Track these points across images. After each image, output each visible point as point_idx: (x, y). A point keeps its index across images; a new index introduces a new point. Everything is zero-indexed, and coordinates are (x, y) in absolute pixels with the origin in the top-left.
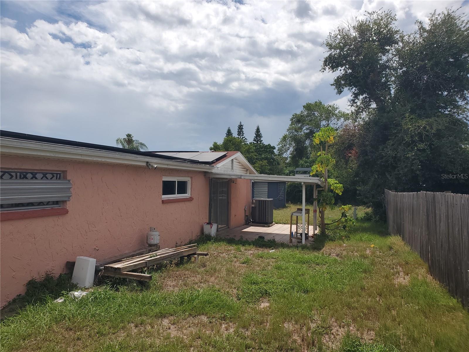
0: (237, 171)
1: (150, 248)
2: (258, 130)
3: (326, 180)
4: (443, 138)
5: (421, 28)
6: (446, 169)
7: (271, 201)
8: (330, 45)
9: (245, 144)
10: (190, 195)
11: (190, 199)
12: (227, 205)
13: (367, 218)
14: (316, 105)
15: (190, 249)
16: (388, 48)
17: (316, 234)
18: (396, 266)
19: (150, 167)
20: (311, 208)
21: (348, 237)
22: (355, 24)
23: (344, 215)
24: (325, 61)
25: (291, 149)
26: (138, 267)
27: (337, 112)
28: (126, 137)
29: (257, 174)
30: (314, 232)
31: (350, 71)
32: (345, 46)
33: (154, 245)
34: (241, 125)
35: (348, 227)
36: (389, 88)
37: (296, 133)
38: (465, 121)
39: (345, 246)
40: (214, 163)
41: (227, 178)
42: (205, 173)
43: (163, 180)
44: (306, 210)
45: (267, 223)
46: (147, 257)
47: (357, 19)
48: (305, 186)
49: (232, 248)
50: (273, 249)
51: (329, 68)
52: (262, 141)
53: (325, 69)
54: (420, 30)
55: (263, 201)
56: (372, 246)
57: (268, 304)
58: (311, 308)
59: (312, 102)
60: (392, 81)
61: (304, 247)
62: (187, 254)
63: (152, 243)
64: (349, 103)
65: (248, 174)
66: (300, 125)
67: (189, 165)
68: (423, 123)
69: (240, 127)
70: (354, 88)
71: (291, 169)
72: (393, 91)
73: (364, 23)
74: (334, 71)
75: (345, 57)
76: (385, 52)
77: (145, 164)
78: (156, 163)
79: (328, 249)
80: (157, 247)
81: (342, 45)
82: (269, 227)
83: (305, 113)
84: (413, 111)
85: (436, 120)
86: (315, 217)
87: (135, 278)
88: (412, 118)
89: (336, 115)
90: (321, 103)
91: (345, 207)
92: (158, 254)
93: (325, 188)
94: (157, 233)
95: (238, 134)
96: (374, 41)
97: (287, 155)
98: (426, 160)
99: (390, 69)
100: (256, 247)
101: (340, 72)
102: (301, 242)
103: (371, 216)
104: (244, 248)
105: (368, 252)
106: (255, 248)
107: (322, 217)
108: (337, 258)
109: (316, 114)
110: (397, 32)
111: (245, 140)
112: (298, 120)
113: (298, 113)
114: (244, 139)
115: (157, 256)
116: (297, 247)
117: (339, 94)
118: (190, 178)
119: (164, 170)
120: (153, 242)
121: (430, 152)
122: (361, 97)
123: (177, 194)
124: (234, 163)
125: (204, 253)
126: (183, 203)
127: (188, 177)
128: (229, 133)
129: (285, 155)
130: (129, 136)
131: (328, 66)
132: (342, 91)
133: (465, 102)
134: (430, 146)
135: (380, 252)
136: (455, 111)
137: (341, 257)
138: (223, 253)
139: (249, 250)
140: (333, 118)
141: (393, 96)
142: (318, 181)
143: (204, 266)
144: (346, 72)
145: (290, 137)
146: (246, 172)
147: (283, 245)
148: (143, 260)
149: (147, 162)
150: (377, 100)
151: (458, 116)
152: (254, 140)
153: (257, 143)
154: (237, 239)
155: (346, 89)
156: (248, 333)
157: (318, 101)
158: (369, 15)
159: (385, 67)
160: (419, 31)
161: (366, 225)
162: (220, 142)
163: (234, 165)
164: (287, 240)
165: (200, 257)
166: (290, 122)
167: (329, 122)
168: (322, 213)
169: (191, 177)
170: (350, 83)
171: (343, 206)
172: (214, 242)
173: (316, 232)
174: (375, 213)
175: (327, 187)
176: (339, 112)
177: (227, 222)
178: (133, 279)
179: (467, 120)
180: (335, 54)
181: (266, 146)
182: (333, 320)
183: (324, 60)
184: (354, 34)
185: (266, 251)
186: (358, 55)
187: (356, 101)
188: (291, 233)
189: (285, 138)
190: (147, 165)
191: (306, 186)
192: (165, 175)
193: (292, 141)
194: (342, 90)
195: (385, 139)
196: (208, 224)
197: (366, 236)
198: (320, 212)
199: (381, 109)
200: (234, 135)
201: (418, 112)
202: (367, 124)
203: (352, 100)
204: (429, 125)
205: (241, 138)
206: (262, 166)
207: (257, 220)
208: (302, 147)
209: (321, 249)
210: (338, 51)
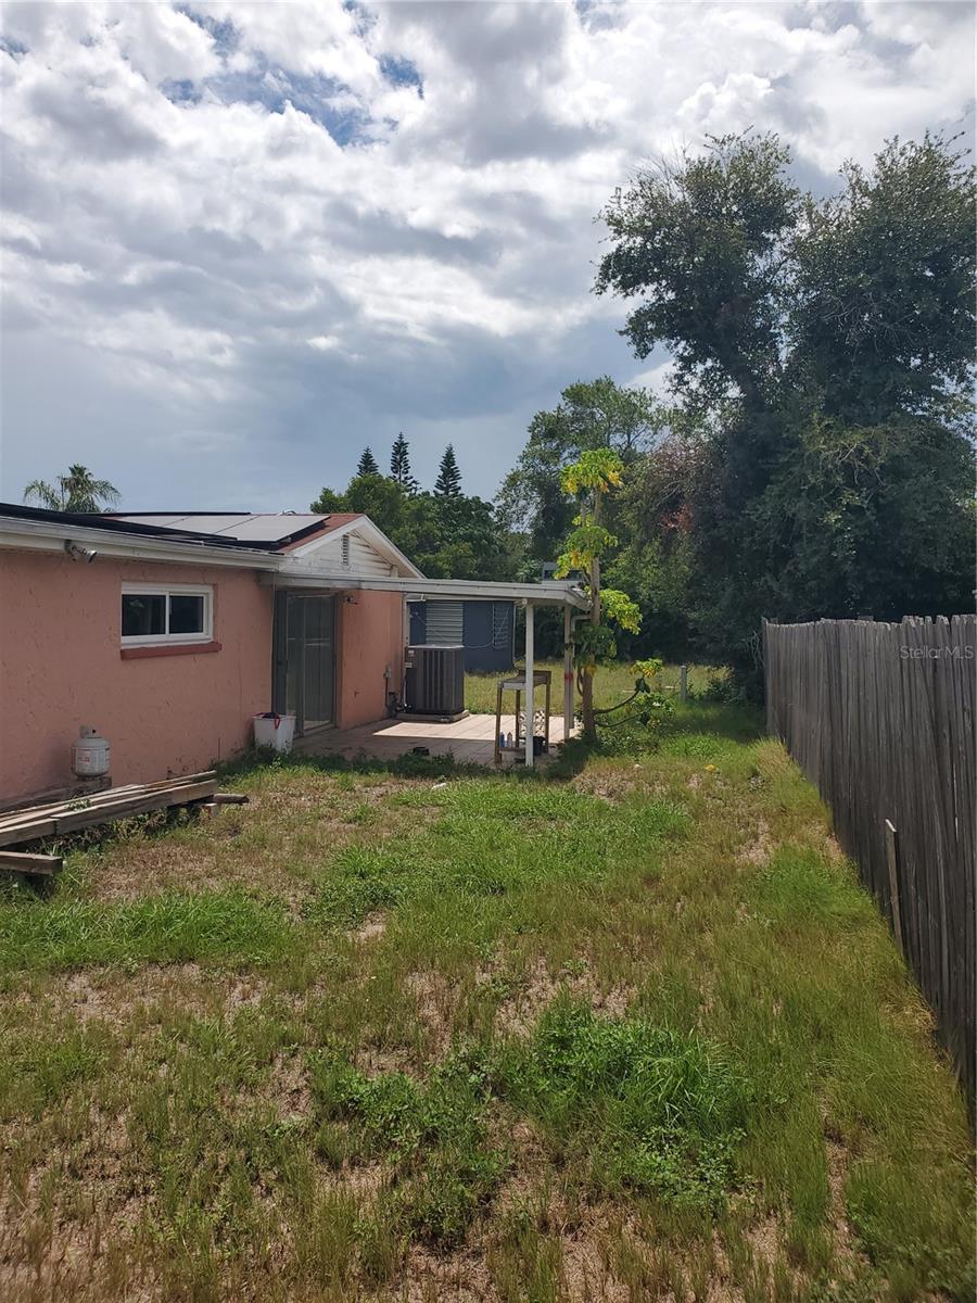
0: (362, 568)
1: (81, 784)
2: (449, 459)
3: (595, 593)
4: (907, 478)
5: (857, 183)
6: (915, 560)
7: (456, 651)
8: (618, 223)
9: (412, 497)
10: (210, 636)
11: (213, 648)
12: (331, 665)
13: (716, 696)
14: (598, 389)
15: (195, 787)
16: (771, 236)
17: (573, 738)
18: (758, 818)
19: (77, 556)
20: (557, 672)
21: (653, 747)
22: (682, 167)
23: (641, 686)
24: (606, 267)
25: (533, 512)
26: (29, 837)
27: (651, 410)
28: (69, 475)
29: (421, 578)
30: (567, 733)
31: (671, 295)
32: (657, 227)
33: (93, 777)
34: (403, 444)
35: (656, 718)
36: (773, 345)
37: (543, 468)
38: (964, 435)
39: (639, 770)
40: (287, 544)
41: (328, 589)
42: (259, 574)
43: (125, 593)
44: (536, 673)
45: (447, 712)
46: (60, 811)
47: (687, 156)
48: (531, 610)
49: (331, 781)
50: (441, 781)
51: (616, 287)
52: (460, 488)
53: (604, 288)
54: (854, 190)
55: (436, 651)
56: (710, 767)
57: (380, 928)
58: (492, 932)
59: (589, 378)
60: (782, 326)
61: (525, 774)
62: (184, 799)
63: (86, 771)
64: (668, 385)
65: (395, 578)
66: (554, 445)
67: (207, 550)
68: (855, 439)
69: (400, 450)
70: (683, 343)
71: (534, 564)
72: (784, 353)
73: (706, 165)
74: (627, 294)
75: (659, 256)
76: (764, 246)
77: (59, 547)
78: (95, 545)
79: (591, 777)
80: (103, 782)
81: (650, 224)
82: (451, 722)
83: (568, 413)
84: (830, 407)
85: (887, 432)
86: (569, 693)
87: (13, 868)
88: (828, 426)
89: (649, 418)
90: (611, 384)
91: (644, 664)
92: (92, 800)
93: (593, 616)
94: (103, 743)
95: (392, 468)
96: (732, 217)
97: (523, 527)
98: (865, 536)
99: (776, 293)
100: (397, 775)
101: (645, 296)
102: (524, 761)
103: (725, 690)
104: (364, 779)
105: (693, 784)
106: (393, 780)
107: (587, 694)
108: (607, 800)
109: (599, 414)
110: (792, 193)
111: (414, 485)
112: (549, 431)
113: (551, 410)
114: (409, 482)
115: (89, 805)
116: (508, 775)
117: (643, 358)
118: (211, 587)
119: (126, 564)
120: (87, 767)
121: (874, 518)
122: (699, 368)
123: (170, 632)
124: (351, 546)
125: (235, 798)
126: (189, 658)
127: (205, 584)
128: (367, 463)
129: (514, 528)
130: (78, 470)
131: (613, 281)
132: (650, 350)
133: (963, 385)
134: (874, 500)
135: (725, 784)
136: (941, 408)
137: (619, 799)
138: (301, 795)
139: (375, 786)
140: (640, 427)
141: (784, 366)
142: (564, 593)
143: (236, 831)
144: (661, 298)
145: (528, 478)
146: (388, 573)
147: (472, 770)
148: (48, 816)
149: (68, 542)
150: (740, 377)
151: (948, 421)
152: (439, 486)
153: (447, 493)
154: (349, 757)
155: (659, 345)
156: (301, 1006)
157: (603, 378)
158: (717, 147)
159: (763, 287)
160: (851, 192)
161: (711, 712)
162: (341, 488)
163: (351, 553)
164: (486, 758)
165: (226, 809)
166: (528, 437)
167: (632, 437)
168: (586, 680)
169: (214, 585)
170: (672, 329)
171: (639, 663)
172: (281, 766)
173: (573, 733)
174: (737, 680)
175: (598, 611)
176: (658, 410)
177: (332, 710)
178: (9, 870)
179: (969, 433)
180: (631, 249)
181: (468, 501)
182: (542, 961)
183: (601, 262)
184: (678, 194)
185: (422, 786)
186: (691, 253)
187: (685, 379)
188: (499, 737)
189: (513, 481)
190: (66, 547)
191: (534, 608)
192: (129, 580)
193: (532, 489)
194: (650, 346)
195: (760, 483)
196: (267, 716)
197: (701, 742)
198: (580, 678)
199: (753, 402)
200: (379, 470)
201: (843, 409)
202: (718, 440)
203: (676, 376)
204: (868, 443)
205: (402, 479)
206: (457, 559)
207: (420, 706)
208: (561, 506)
209: (569, 778)
210: (639, 240)
